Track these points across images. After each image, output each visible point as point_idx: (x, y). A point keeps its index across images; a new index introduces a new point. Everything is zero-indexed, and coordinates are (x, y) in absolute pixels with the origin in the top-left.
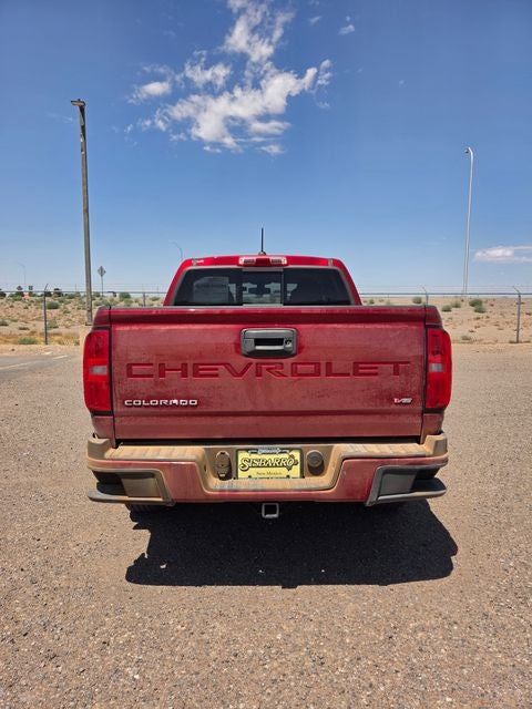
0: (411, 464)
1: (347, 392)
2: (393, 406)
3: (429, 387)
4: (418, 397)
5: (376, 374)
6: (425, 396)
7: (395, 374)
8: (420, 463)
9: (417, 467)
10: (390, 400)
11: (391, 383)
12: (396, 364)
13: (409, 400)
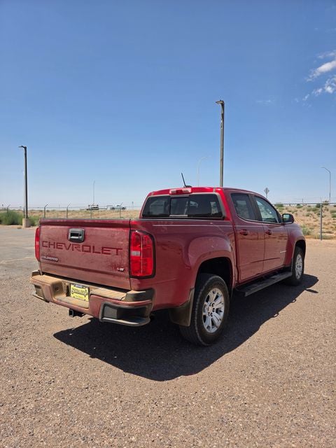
0: (115, 303)
1: (99, 261)
2: (117, 272)
3: (131, 263)
4: (127, 268)
5: (109, 254)
6: (130, 267)
7: (117, 255)
8: (118, 304)
9: (117, 305)
10: (116, 268)
11: (116, 259)
12: (117, 249)
13: (122, 269)
